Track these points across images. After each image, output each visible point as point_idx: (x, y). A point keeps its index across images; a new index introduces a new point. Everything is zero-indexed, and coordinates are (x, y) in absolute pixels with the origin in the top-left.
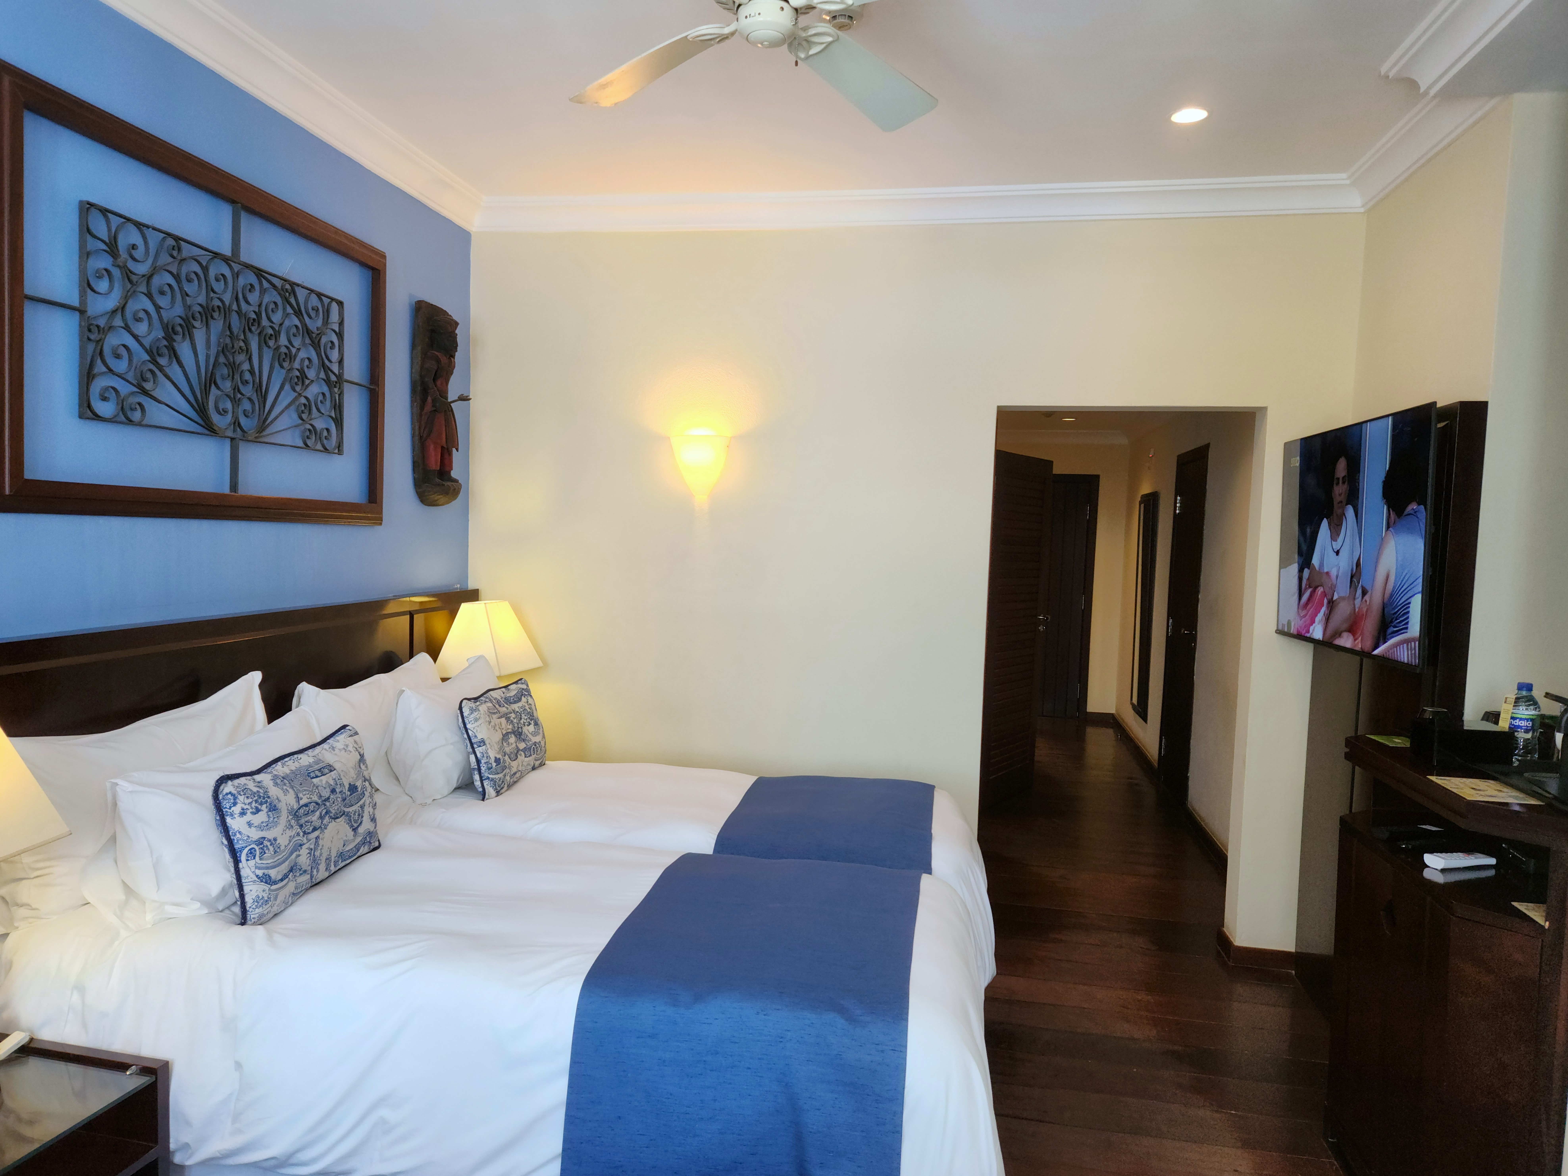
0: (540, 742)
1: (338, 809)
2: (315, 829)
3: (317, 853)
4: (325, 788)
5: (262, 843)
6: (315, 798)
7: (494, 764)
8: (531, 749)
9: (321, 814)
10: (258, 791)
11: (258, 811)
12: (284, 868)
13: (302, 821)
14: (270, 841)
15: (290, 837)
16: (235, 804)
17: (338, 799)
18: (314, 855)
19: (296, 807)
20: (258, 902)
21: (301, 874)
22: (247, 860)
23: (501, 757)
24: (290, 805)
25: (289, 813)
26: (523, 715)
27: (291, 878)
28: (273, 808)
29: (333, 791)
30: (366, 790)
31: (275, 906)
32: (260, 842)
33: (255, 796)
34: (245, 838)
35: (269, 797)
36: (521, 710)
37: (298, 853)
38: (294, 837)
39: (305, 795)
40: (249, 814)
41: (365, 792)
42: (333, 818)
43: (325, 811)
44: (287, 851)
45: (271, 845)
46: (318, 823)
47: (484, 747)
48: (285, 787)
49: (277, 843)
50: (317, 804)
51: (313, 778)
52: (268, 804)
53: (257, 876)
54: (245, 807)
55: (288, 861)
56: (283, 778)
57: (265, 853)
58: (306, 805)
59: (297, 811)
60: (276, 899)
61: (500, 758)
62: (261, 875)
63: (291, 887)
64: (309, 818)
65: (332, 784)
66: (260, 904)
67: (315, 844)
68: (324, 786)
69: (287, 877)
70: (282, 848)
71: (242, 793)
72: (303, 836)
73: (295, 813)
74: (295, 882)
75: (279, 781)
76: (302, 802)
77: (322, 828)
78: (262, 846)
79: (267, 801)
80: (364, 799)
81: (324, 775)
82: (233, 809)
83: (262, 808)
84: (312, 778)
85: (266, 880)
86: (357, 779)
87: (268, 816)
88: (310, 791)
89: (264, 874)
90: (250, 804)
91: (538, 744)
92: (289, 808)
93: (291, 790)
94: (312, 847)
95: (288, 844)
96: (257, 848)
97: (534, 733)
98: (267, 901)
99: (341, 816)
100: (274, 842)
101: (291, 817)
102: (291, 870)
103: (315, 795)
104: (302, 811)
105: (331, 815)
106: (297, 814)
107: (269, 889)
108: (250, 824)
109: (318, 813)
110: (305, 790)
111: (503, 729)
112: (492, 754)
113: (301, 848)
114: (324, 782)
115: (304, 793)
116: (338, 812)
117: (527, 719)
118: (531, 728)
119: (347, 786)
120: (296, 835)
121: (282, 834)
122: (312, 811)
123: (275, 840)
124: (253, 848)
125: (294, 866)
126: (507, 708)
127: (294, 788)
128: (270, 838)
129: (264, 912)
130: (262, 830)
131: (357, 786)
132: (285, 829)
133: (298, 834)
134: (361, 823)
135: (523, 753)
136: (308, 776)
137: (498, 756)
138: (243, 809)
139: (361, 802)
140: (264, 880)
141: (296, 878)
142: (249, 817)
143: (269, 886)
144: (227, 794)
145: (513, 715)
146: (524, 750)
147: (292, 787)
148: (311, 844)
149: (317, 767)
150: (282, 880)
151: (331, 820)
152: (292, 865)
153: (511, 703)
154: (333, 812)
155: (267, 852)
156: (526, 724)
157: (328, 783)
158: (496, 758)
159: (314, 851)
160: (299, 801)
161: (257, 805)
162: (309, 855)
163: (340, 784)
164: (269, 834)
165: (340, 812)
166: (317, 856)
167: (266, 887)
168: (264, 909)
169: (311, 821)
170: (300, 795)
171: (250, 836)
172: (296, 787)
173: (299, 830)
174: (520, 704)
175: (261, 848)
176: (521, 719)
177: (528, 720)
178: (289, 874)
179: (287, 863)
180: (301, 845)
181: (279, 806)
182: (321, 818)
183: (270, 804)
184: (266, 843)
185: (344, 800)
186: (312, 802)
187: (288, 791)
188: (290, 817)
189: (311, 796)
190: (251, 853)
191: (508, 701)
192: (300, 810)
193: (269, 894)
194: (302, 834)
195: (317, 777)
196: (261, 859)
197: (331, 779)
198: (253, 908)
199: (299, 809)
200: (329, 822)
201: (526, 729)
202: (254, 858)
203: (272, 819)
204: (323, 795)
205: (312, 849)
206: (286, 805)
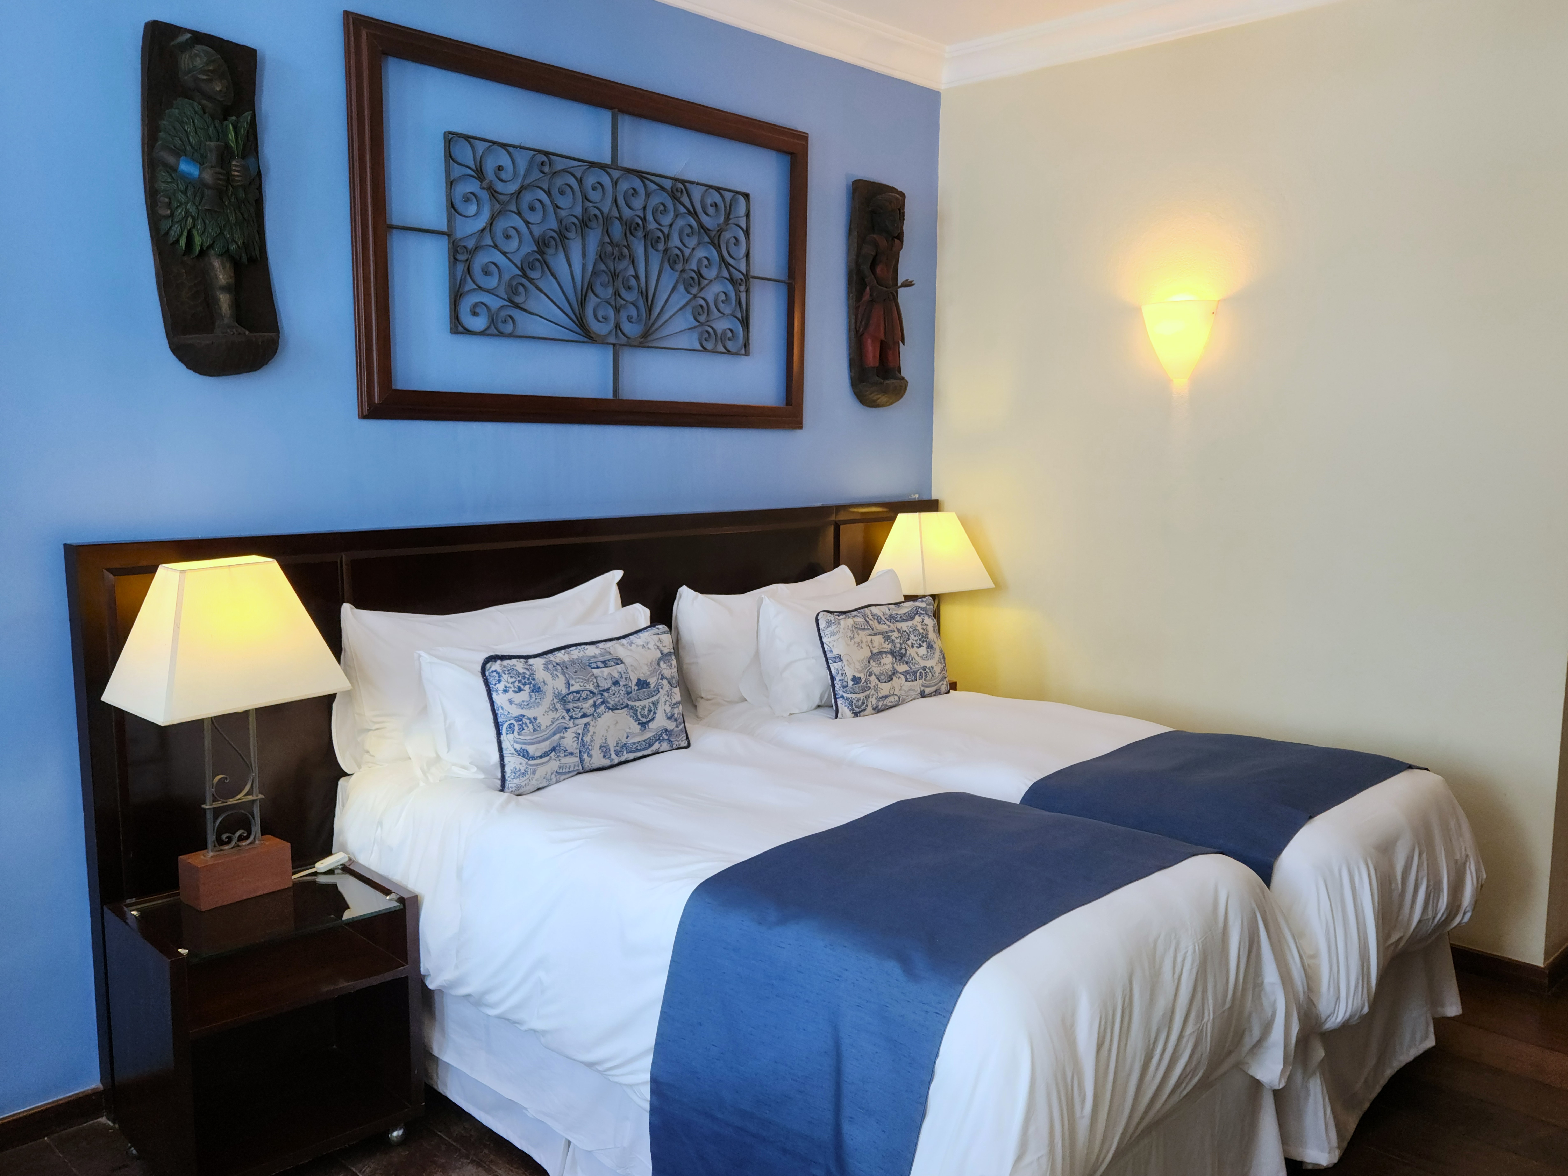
0: (932, 667)
1: (619, 701)
2: (584, 716)
3: (587, 739)
4: (606, 679)
5: (521, 720)
6: (591, 687)
7: (851, 683)
8: (916, 673)
9: (595, 703)
10: (524, 673)
11: (520, 690)
12: (545, 746)
13: (570, 706)
14: (529, 719)
15: (553, 718)
16: (499, 681)
17: (621, 692)
18: (582, 739)
19: (564, 691)
20: (515, 773)
21: (565, 756)
22: (507, 734)
23: (862, 676)
24: (557, 689)
25: (555, 697)
26: (912, 636)
27: (553, 757)
28: (536, 690)
29: (616, 683)
30: (662, 688)
31: (534, 780)
32: (519, 719)
33: (519, 677)
34: (506, 713)
35: (534, 679)
36: (911, 630)
37: (562, 735)
38: (558, 719)
39: (578, 682)
40: (511, 692)
41: (660, 690)
42: (611, 709)
43: (601, 700)
44: (548, 731)
45: (530, 723)
46: (590, 711)
47: (840, 663)
48: (555, 673)
49: (537, 722)
50: (591, 692)
51: (594, 668)
52: (532, 685)
53: (515, 749)
54: (508, 685)
55: (550, 740)
56: (557, 664)
57: (523, 729)
58: (577, 692)
59: (565, 696)
60: (534, 773)
61: (860, 678)
62: (518, 749)
63: (553, 765)
64: (580, 704)
65: (616, 676)
66: (517, 775)
67: (584, 730)
68: (605, 677)
69: (548, 755)
70: (543, 727)
71: (507, 672)
72: (570, 720)
73: (562, 698)
74: (558, 762)
75: (550, 666)
76: (572, 689)
77: (595, 716)
78: (521, 723)
79: (531, 683)
80: (659, 695)
81: (607, 667)
82: (497, 685)
83: (525, 689)
84: (592, 668)
85: (524, 754)
86: (650, 676)
87: (530, 696)
88: (586, 680)
89: (521, 748)
90: (513, 683)
91: (929, 669)
92: (556, 692)
93: (561, 676)
94: (580, 731)
95: (550, 725)
96: (516, 724)
97: (925, 656)
98: (523, 774)
99: (622, 708)
100: (533, 721)
101: (557, 701)
102: (553, 749)
103: (591, 685)
104: (571, 697)
105: (608, 705)
106: (565, 699)
107: (527, 763)
108: (511, 701)
109: (591, 702)
110: (579, 678)
111: (874, 647)
112: (850, 673)
113: (566, 731)
114: (606, 674)
115: (577, 680)
116: (618, 704)
117: (916, 640)
118: (923, 651)
119: (635, 681)
120: (560, 717)
121: (544, 715)
122: (584, 699)
123: (535, 719)
124: (512, 724)
125: (557, 746)
126: (889, 626)
127: (567, 675)
128: (530, 716)
129: (522, 784)
130: (522, 708)
131: (649, 682)
132: (547, 710)
133: (563, 718)
134: (653, 719)
135: (903, 677)
136: (589, 666)
137: (857, 675)
138: (506, 687)
139: (654, 699)
140: (521, 754)
141: (560, 758)
142: (511, 695)
143: (527, 760)
144: (493, 672)
145: (896, 634)
146: (906, 674)
147: (564, 674)
148: (578, 729)
149: (602, 659)
150: (541, 757)
151: (607, 710)
152: (555, 745)
153: (897, 621)
154: (612, 703)
155: (525, 728)
156: (915, 646)
157: (611, 674)
158: (854, 676)
159: (583, 736)
160: (569, 687)
161: (520, 685)
162: (576, 739)
163: (626, 678)
164: (530, 713)
165: (622, 704)
166: (587, 742)
167: (524, 761)
168: (521, 781)
169: (581, 707)
170: (572, 682)
171: (511, 712)
172: (569, 674)
173: (565, 714)
174: (910, 623)
175: (520, 725)
176: (909, 639)
177: (918, 641)
178: (550, 753)
179: (547, 743)
180: (566, 728)
181: (544, 688)
182: (595, 705)
183: (534, 686)
184: (524, 720)
185: (628, 693)
186: (585, 690)
187: (557, 676)
188: (555, 701)
189: (585, 684)
190: (510, 728)
191: (892, 618)
192: (569, 696)
193: (527, 768)
194: (567, 718)
195: (598, 667)
196: (519, 735)
197: (616, 671)
198: (512, 778)
199: (568, 694)
200: (605, 712)
201: (912, 652)
202: (513, 733)
203: (533, 699)
204: (600, 685)
205: (579, 734)
206: (553, 688)
